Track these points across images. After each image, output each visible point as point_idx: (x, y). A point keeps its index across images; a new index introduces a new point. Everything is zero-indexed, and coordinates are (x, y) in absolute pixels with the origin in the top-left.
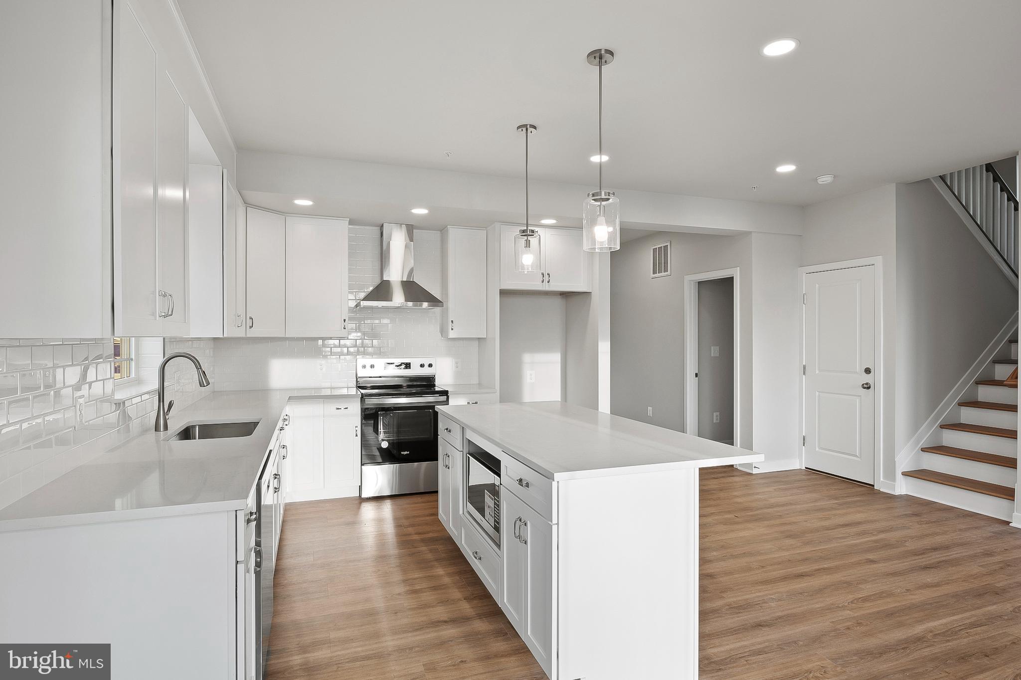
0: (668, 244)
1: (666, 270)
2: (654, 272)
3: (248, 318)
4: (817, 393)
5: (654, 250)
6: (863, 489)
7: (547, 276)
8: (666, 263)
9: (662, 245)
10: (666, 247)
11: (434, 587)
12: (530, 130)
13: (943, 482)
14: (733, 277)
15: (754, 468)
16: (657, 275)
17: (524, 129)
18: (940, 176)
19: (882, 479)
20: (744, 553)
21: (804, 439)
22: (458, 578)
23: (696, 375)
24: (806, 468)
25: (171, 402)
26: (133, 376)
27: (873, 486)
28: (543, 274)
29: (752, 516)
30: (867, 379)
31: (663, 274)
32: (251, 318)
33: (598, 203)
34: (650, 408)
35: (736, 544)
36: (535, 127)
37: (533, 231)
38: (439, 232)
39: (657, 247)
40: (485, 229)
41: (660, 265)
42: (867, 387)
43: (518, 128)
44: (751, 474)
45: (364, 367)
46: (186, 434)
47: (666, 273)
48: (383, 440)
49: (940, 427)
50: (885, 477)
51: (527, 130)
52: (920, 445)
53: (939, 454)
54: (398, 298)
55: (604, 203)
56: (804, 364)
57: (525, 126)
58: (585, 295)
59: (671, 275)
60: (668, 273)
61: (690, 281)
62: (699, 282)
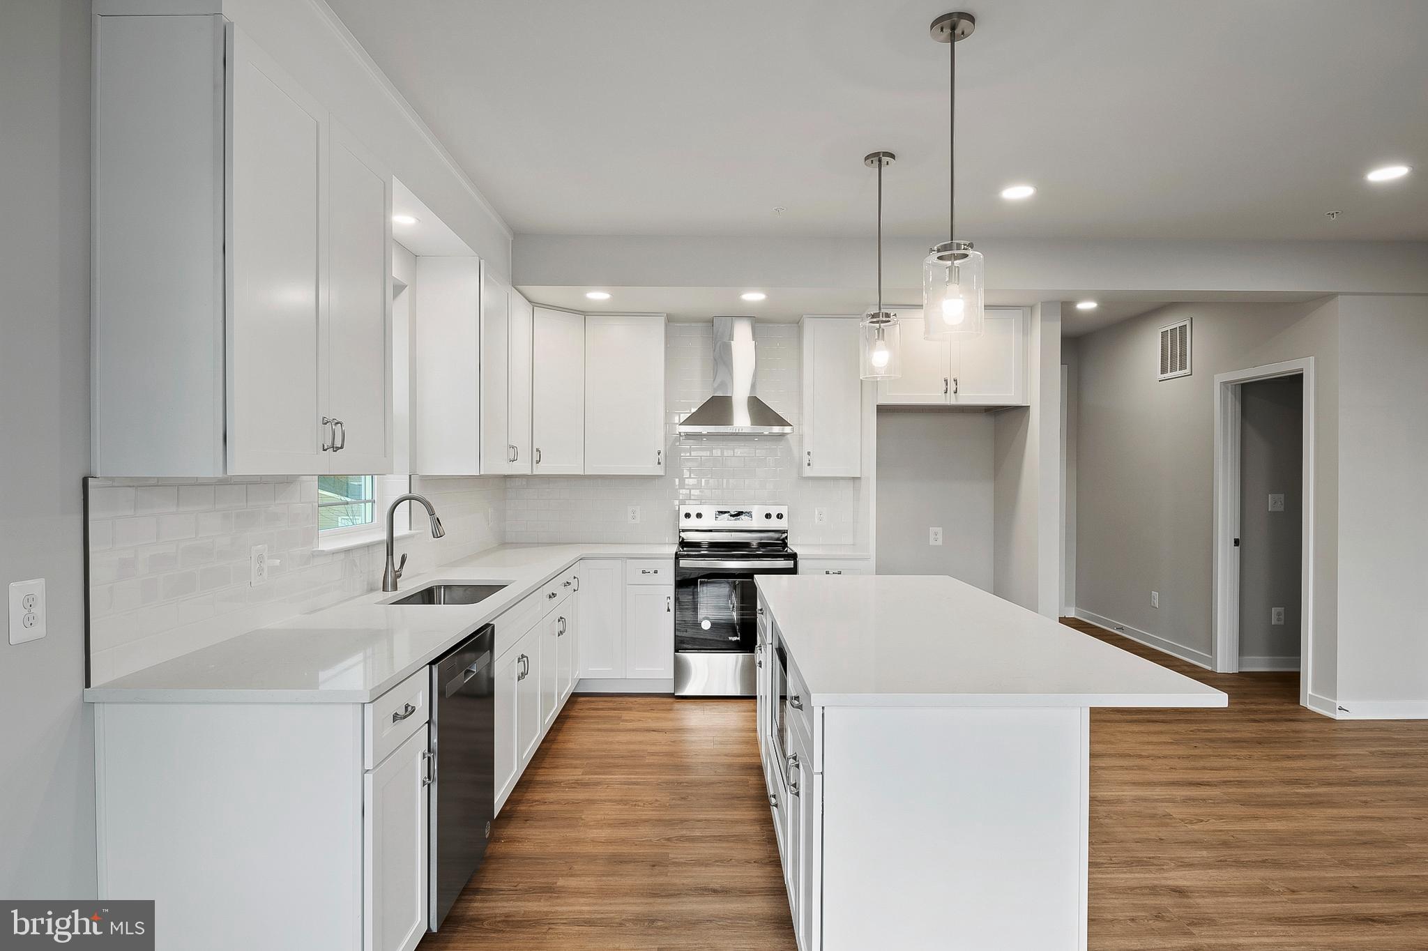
0: (1188, 323)
1: (1183, 367)
2: (1164, 371)
3: (535, 450)
5: (1164, 334)
7: (954, 383)
8: (1183, 354)
9: (1177, 326)
10: (1183, 328)
11: (720, 836)
12: (885, 159)
14: (1302, 374)
15: (1339, 710)
16: (1169, 375)
17: (875, 159)
20: (1264, 861)
22: (758, 828)
23: (1237, 542)
25: (403, 556)
26: (376, 522)
28: (946, 381)
29: (1306, 795)
31: (1178, 373)
32: (537, 450)
33: (949, 263)
34: (1156, 594)
35: (1253, 842)
36: (893, 156)
37: (888, 315)
38: (796, 325)
39: (1168, 328)
40: (859, 316)
41: (1173, 357)
43: (867, 158)
44: (1333, 721)
45: (688, 516)
46: (427, 596)
47: (1184, 371)
48: (705, 619)
51: (880, 161)
54: (742, 420)
55: (957, 262)
57: (877, 154)
58: (1021, 411)
59: (1191, 375)
60: (1187, 371)
61: (1225, 383)
62: (1242, 385)
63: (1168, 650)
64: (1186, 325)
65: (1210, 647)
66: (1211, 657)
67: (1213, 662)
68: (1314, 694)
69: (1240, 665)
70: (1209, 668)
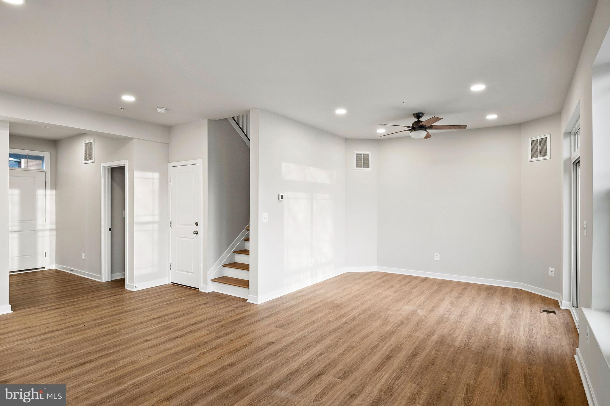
0: (93, 141)
1: (91, 159)
2: (85, 160)
4: (176, 237)
5: (85, 144)
6: (194, 291)
8: (92, 154)
9: (90, 141)
10: (91, 143)
13: (226, 283)
14: (124, 166)
15: (134, 288)
16: (87, 162)
18: (232, 117)
19: (202, 285)
21: (171, 266)
23: (110, 230)
24: (172, 283)
27: (198, 289)
30: (196, 228)
31: (90, 161)
34: (84, 254)
39: (87, 142)
41: (88, 156)
42: (196, 233)
44: (133, 292)
47: (92, 161)
49: (234, 253)
50: (204, 283)
52: (222, 264)
53: (229, 267)
56: (171, 221)
59: (94, 162)
60: (93, 161)
61: (104, 167)
62: (112, 168)
63: (86, 276)
64: (92, 142)
65: (100, 273)
66: (100, 276)
67: (101, 278)
68: (129, 284)
69: (112, 277)
70: (100, 281)
